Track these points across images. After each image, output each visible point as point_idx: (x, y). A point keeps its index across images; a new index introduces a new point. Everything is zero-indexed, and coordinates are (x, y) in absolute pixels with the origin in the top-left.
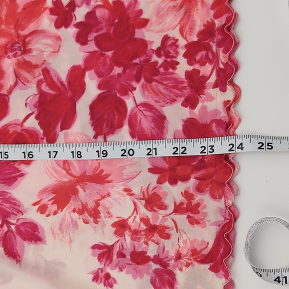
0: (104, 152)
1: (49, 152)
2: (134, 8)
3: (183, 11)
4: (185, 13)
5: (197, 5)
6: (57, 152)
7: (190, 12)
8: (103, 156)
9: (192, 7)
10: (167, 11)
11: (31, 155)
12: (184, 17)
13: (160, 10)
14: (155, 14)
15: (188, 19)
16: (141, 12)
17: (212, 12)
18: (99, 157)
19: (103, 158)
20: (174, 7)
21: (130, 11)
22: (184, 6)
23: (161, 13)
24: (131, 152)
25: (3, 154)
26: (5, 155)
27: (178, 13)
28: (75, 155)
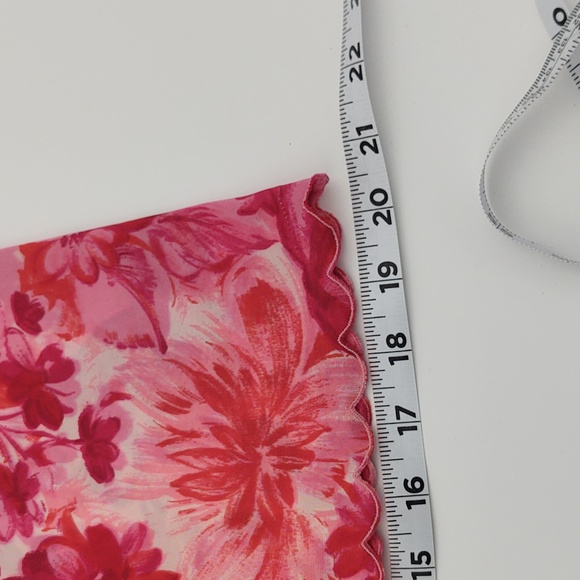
0: (384, 270)
1: (401, 431)
2: (140, 545)
3: (259, 553)
4: (267, 557)
5: (292, 540)
6: (398, 409)
7: (278, 557)
8: (395, 273)
9: (280, 543)
10: (221, 552)
11: (413, 484)
12: (263, 567)
13: (204, 550)
14: (193, 559)
15: (274, 573)
16: (157, 556)
17: (331, 561)
18: (397, 285)
19: (400, 274)
20: (238, 542)
21: (130, 553)
22: (263, 541)
23: (209, 559)
24: (379, 197)
25: (418, 568)
26: (420, 562)
27: (249, 558)
28: (397, 352)
